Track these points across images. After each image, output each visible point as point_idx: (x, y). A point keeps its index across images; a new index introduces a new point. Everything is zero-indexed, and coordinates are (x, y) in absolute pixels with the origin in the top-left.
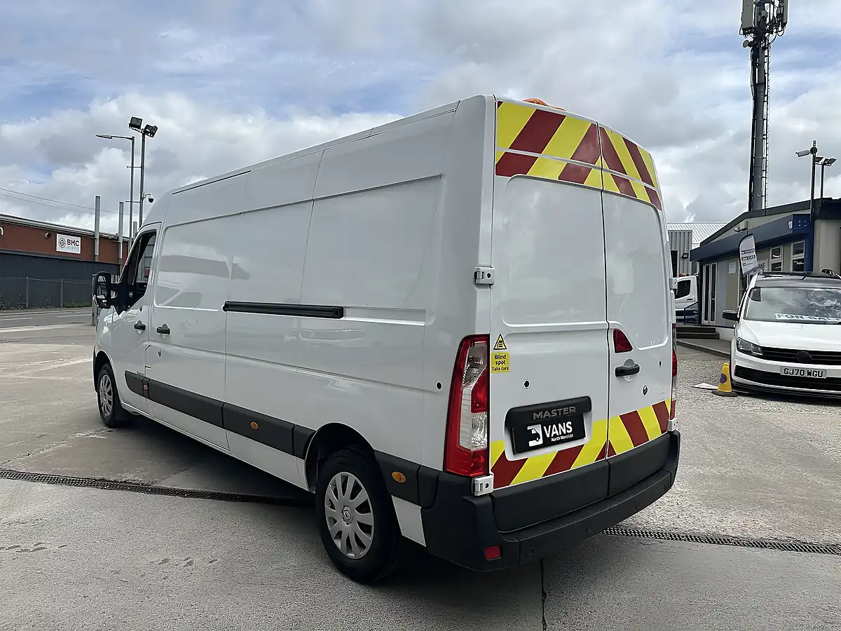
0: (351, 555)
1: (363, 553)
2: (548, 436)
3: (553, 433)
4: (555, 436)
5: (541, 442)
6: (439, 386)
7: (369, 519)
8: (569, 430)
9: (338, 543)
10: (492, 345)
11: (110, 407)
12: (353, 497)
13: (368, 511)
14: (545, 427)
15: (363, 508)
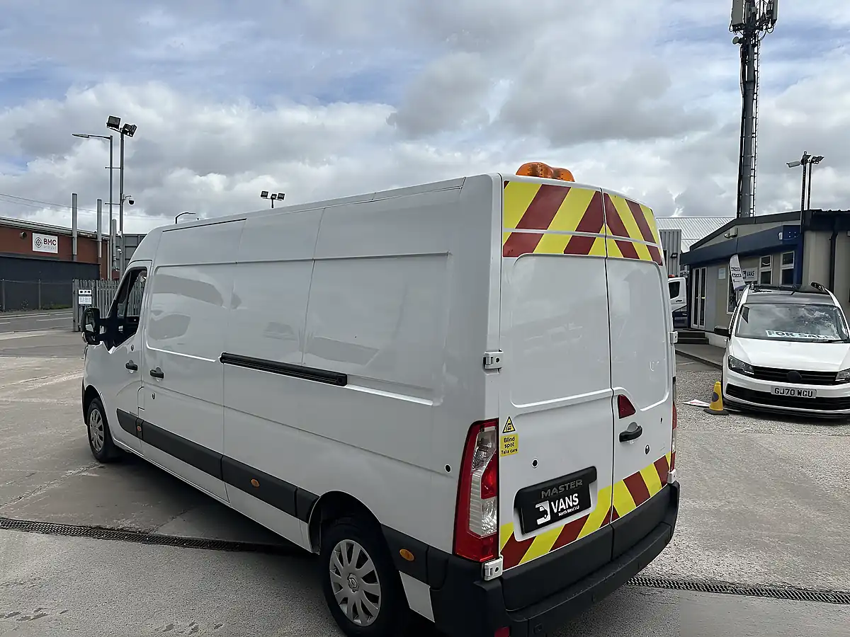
0: (358, 621)
1: (370, 621)
2: (555, 511)
3: (561, 507)
4: (563, 510)
5: (549, 518)
6: (448, 468)
7: (375, 588)
8: (575, 501)
9: (344, 608)
10: (502, 426)
11: (102, 443)
12: (359, 566)
13: (374, 581)
14: (552, 503)
15: (370, 578)
